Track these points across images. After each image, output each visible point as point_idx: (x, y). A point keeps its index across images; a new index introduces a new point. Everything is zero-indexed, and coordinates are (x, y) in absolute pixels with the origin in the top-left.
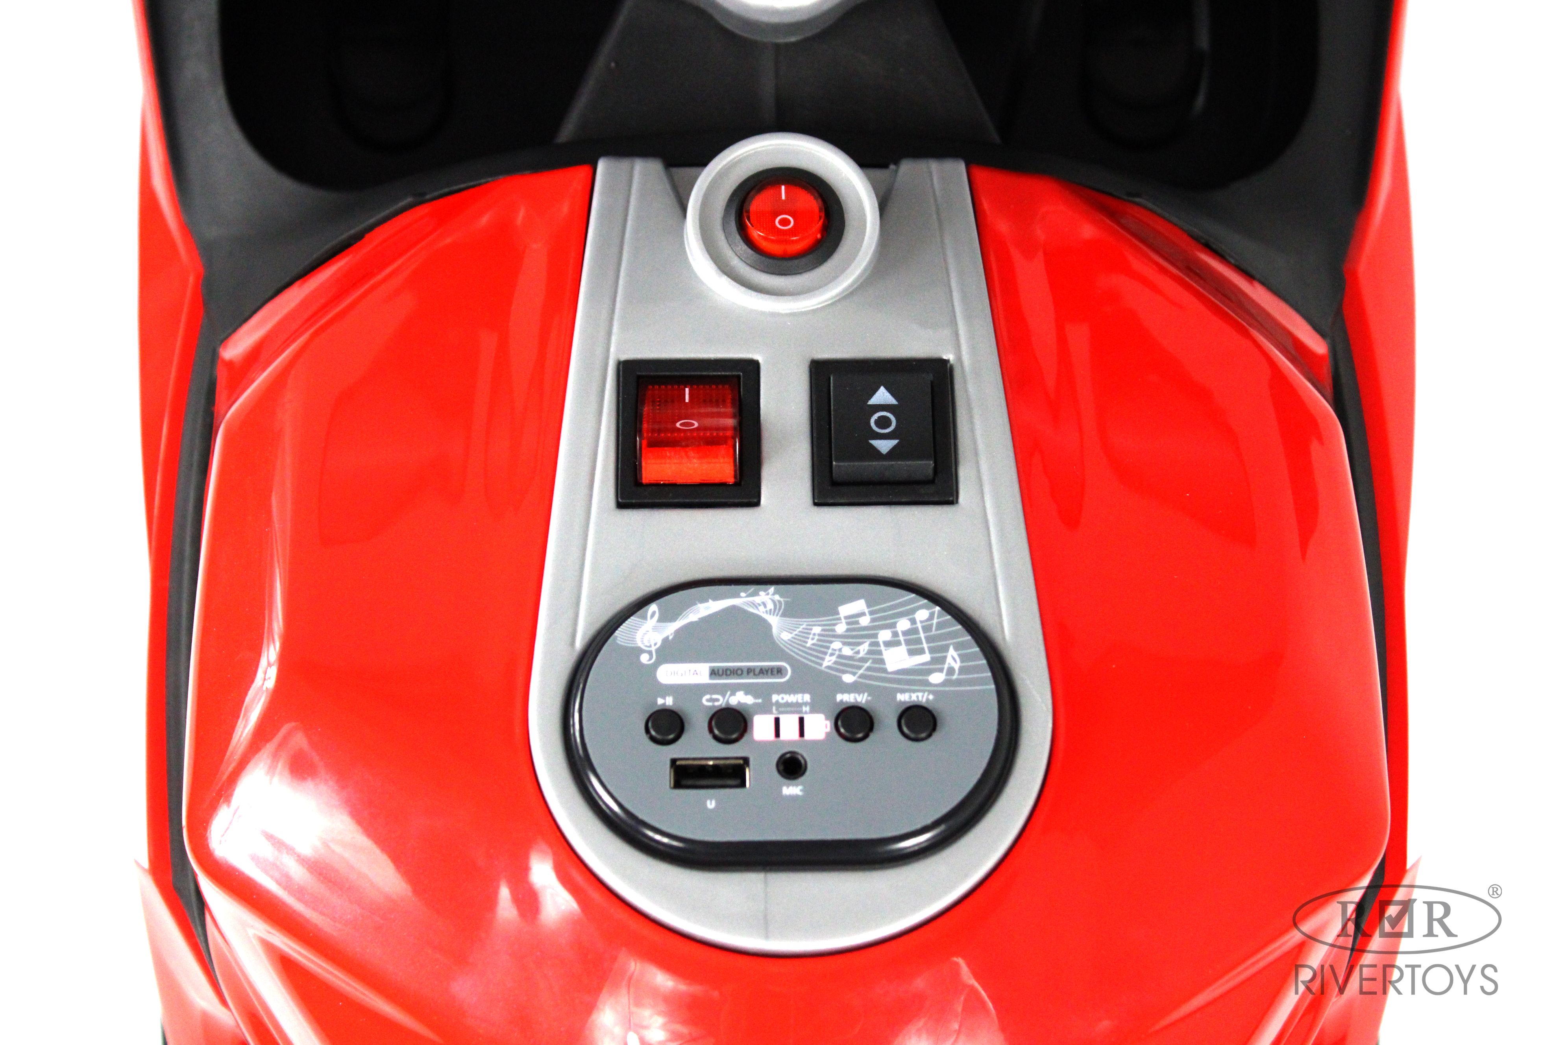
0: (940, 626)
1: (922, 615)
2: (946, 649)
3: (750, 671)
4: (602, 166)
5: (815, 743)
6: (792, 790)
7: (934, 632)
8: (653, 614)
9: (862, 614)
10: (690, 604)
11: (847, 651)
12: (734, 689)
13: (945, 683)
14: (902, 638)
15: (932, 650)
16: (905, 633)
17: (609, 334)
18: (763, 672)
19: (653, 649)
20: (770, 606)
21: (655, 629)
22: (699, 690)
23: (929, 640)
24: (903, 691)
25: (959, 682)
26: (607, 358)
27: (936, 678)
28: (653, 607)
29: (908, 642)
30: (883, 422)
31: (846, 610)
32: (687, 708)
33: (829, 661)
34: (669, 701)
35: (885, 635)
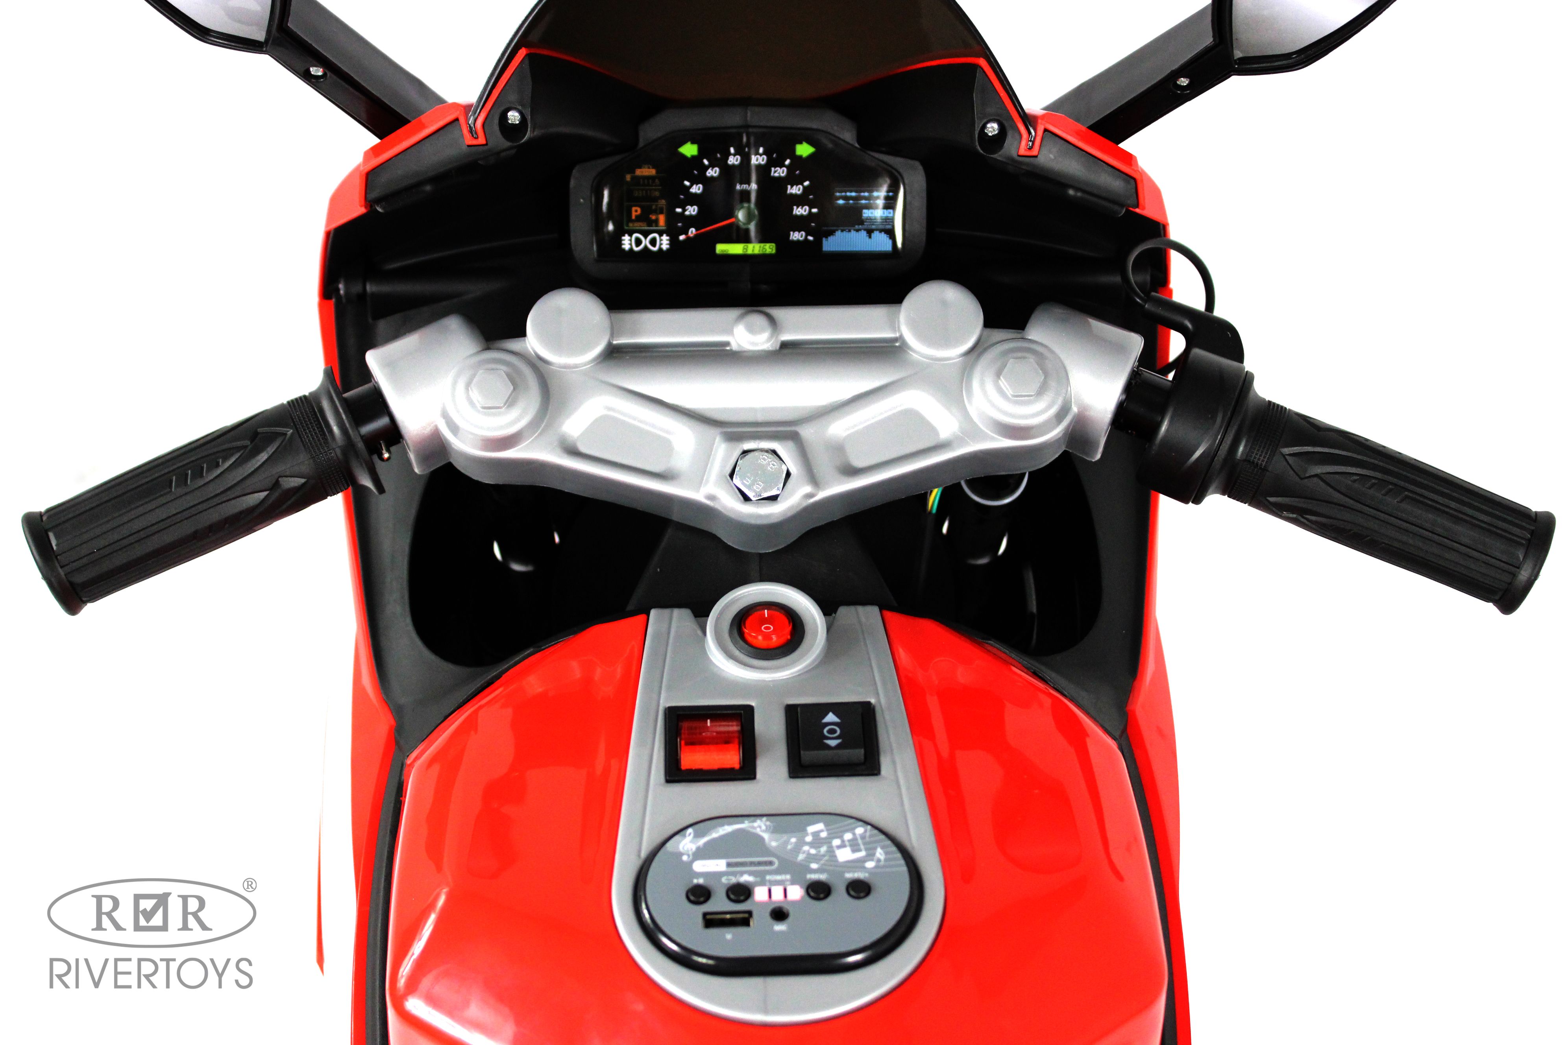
0: (871, 836)
1: (860, 830)
2: (875, 849)
3: (752, 864)
4: (653, 613)
5: (794, 903)
6: (780, 927)
7: (867, 839)
8: (690, 834)
9: (822, 831)
10: (714, 827)
11: (813, 851)
12: (742, 873)
13: (876, 867)
14: (847, 843)
15: (866, 850)
16: (849, 841)
17: (660, 693)
18: (760, 864)
19: (690, 853)
20: (764, 827)
21: (691, 842)
22: (720, 874)
23: (864, 844)
24: (849, 872)
25: (884, 867)
26: (658, 706)
27: (870, 865)
28: (690, 830)
29: (851, 846)
30: (832, 731)
31: (811, 829)
32: (711, 884)
33: (801, 857)
34: (701, 881)
35: (836, 842)
